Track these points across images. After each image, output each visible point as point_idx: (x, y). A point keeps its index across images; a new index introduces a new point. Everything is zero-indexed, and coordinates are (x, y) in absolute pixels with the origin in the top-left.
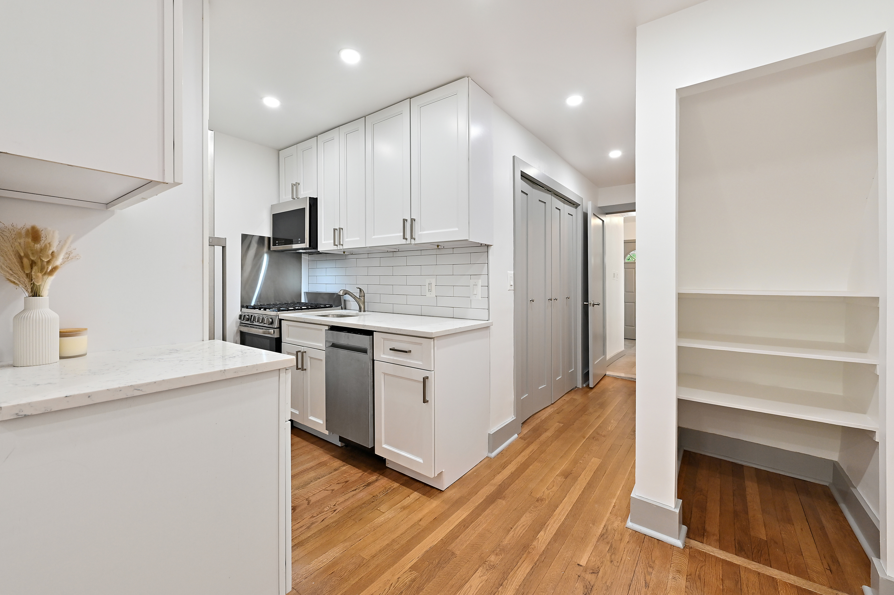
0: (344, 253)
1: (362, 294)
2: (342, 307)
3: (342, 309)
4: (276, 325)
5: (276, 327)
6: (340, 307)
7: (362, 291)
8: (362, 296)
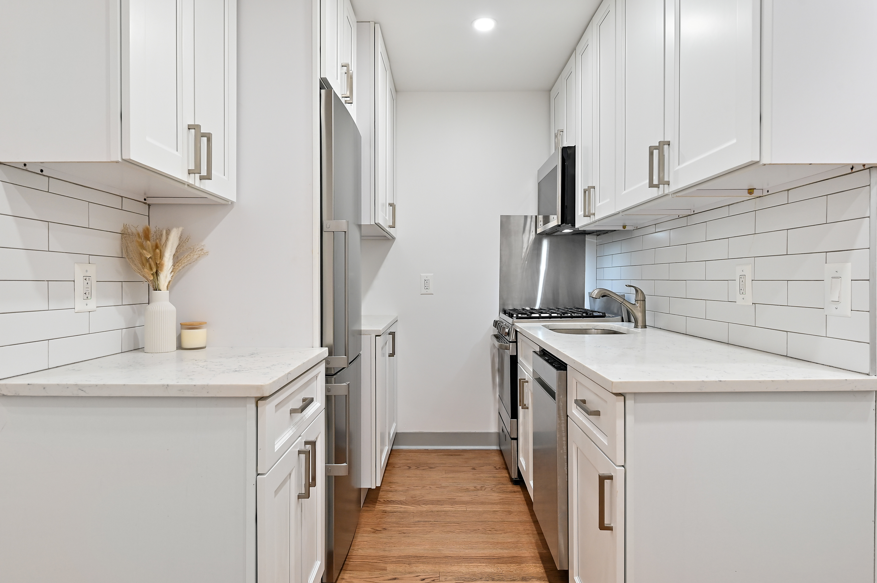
0: (624, 228)
1: (640, 297)
2: (622, 318)
3: (623, 321)
4: (512, 337)
5: (511, 341)
6: (620, 318)
7: (639, 291)
8: (639, 299)
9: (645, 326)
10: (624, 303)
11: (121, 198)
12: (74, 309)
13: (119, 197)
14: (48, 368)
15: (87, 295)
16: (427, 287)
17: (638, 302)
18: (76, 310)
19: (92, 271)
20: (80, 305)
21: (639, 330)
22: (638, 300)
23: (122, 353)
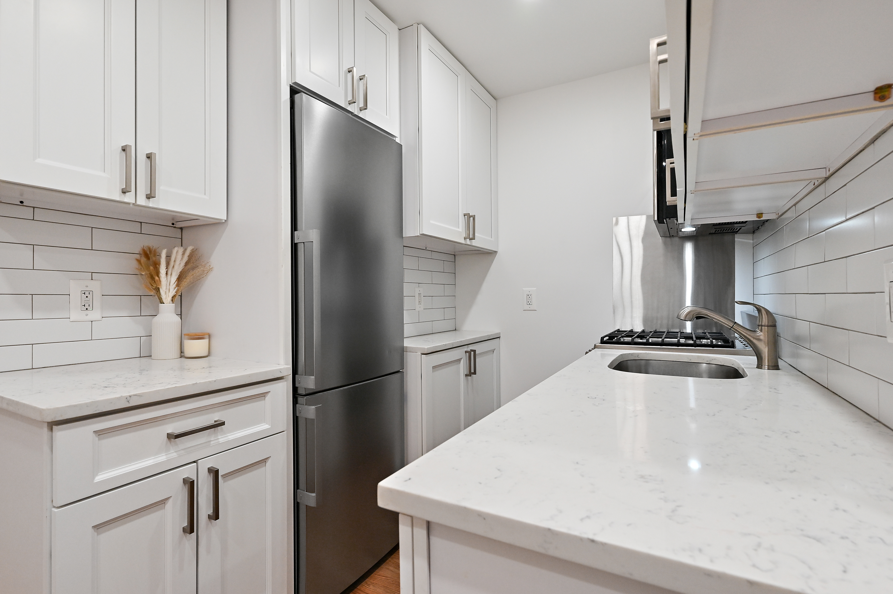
0: (759, 217)
1: (766, 321)
7: (763, 312)
8: (763, 324)
9: (776, 367)
10: (734, 329)
11: (140, 223)
12: (69, 318)
13: (138, 222)
14: (31, 368)
15: (86, 308)
16: (529, 303)
17: (761, 328)
18: (71, 320)
19: (95, 286)
20: (76, 314)
21: (765, 372)
22: (762, 326)
23: (141, 358)
